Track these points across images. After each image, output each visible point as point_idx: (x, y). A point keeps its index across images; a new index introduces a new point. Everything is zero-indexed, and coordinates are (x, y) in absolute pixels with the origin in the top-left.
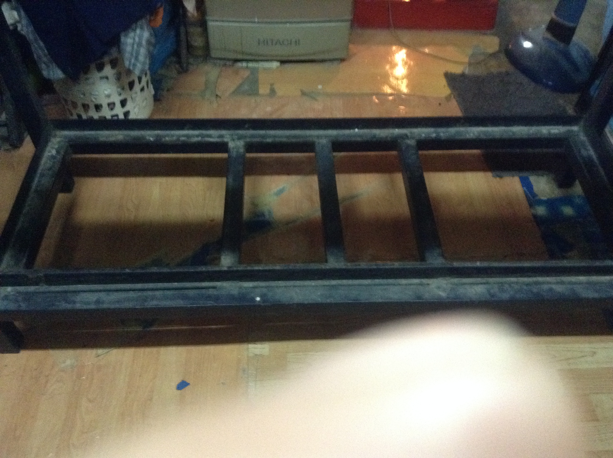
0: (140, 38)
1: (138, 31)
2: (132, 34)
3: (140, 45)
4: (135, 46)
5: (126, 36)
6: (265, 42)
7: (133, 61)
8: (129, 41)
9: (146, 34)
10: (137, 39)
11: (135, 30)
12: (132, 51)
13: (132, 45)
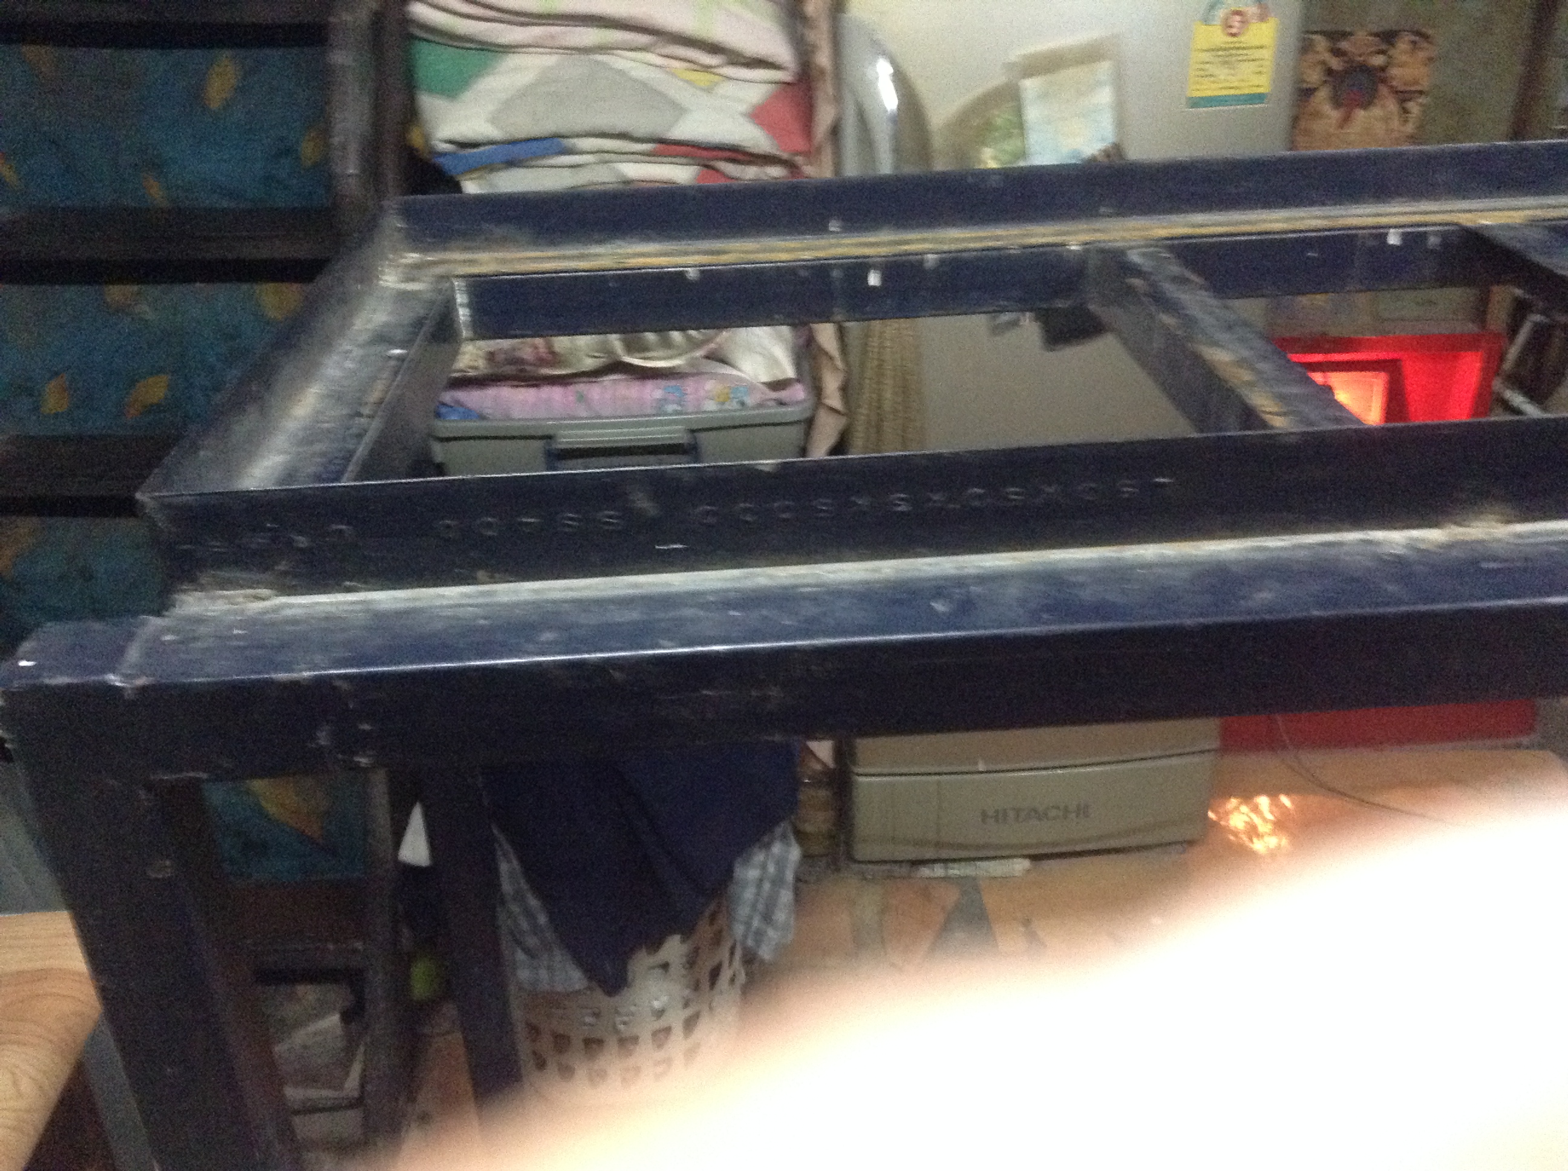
0: (781, 864)
1: (777, 848)
2: (759, 857)
3: (778, 882)
4: (767, 886)
5: (747, 862)
6: (1000, 816)
7: (756, 923)
8: (753, 874)
9: (795, 853)
10: (771, 869)
11: (767, 846)
12: (757, 901)
13: (760, 881)
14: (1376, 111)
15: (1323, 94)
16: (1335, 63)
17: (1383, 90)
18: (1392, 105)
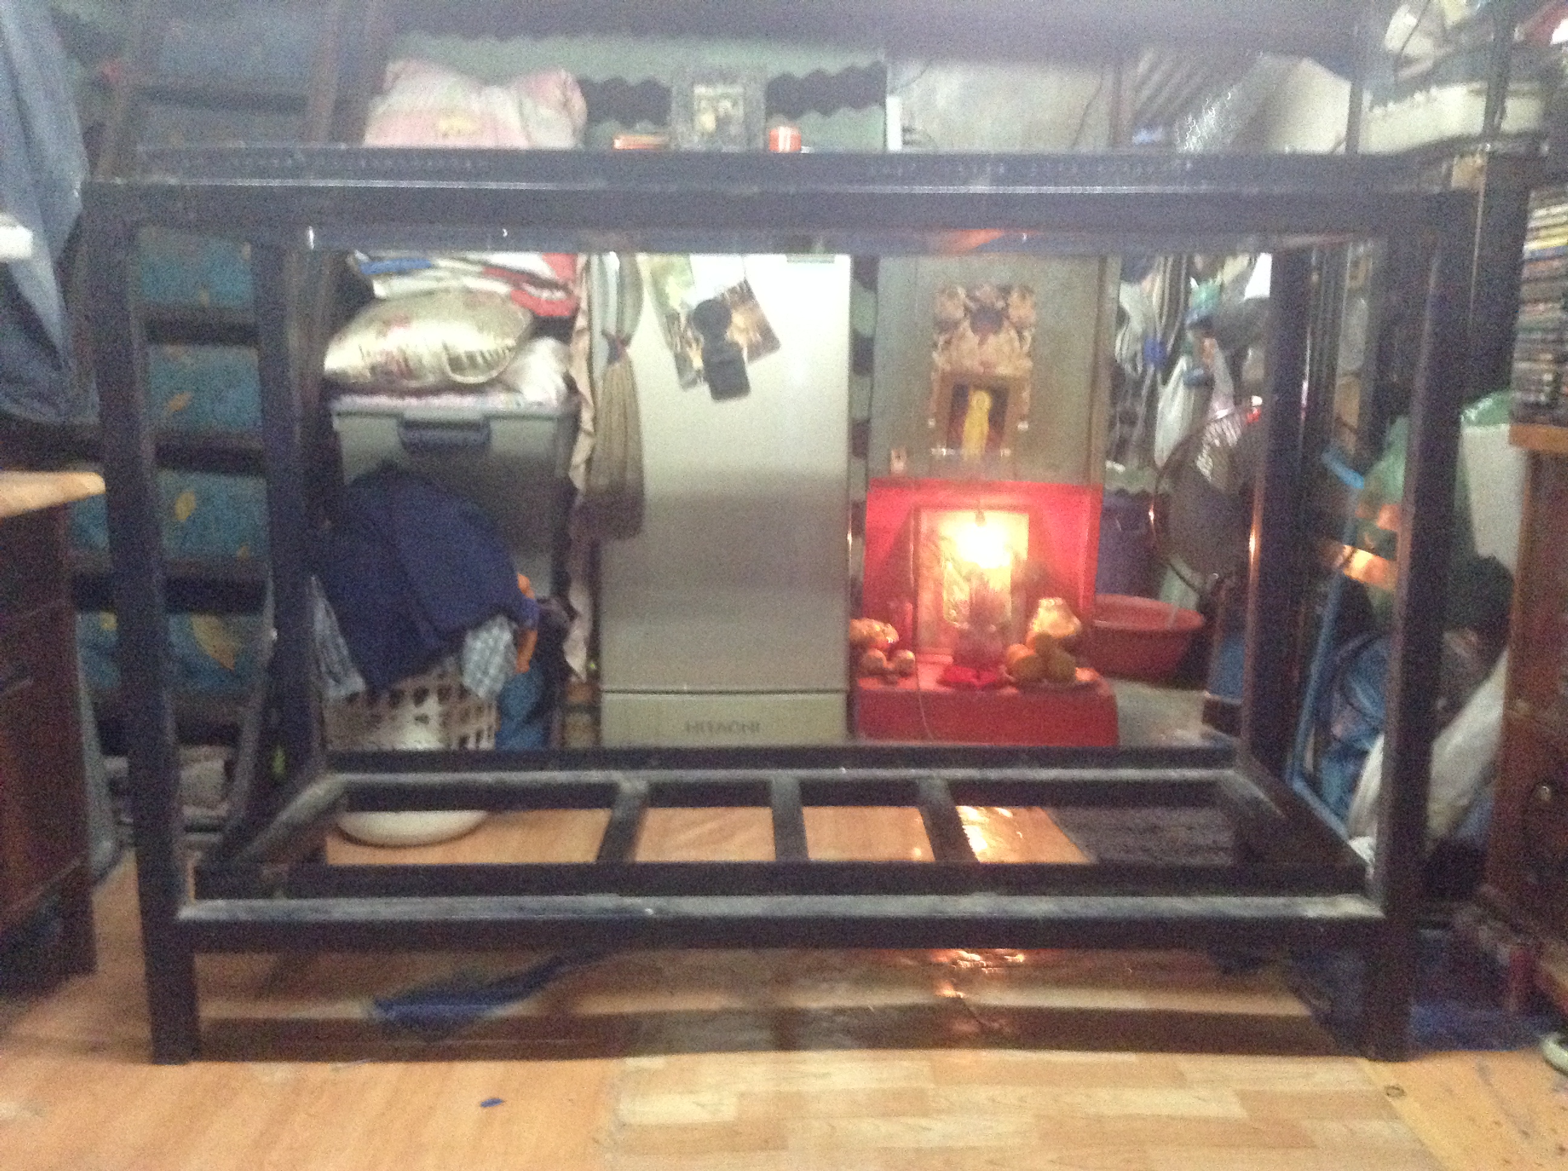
0: (497, 640)
1: (495, 631)
2: (484, 635)
3: (494, 651)
4: (487, 653)
5: (476, 638)
6: (700, 728)
7: (478, 675)
8: (479, 645)
9: (506, 636)
10: (491, 643)
11: (489, 630)
13: (482, 651)
14: (1003, 336)
15: (966, 324)
16: (972, 305)
17: (1006, 323)
18: (1013, 333)
